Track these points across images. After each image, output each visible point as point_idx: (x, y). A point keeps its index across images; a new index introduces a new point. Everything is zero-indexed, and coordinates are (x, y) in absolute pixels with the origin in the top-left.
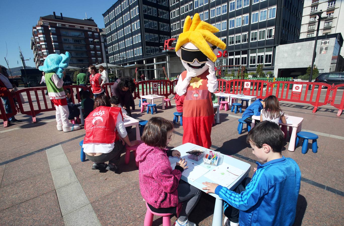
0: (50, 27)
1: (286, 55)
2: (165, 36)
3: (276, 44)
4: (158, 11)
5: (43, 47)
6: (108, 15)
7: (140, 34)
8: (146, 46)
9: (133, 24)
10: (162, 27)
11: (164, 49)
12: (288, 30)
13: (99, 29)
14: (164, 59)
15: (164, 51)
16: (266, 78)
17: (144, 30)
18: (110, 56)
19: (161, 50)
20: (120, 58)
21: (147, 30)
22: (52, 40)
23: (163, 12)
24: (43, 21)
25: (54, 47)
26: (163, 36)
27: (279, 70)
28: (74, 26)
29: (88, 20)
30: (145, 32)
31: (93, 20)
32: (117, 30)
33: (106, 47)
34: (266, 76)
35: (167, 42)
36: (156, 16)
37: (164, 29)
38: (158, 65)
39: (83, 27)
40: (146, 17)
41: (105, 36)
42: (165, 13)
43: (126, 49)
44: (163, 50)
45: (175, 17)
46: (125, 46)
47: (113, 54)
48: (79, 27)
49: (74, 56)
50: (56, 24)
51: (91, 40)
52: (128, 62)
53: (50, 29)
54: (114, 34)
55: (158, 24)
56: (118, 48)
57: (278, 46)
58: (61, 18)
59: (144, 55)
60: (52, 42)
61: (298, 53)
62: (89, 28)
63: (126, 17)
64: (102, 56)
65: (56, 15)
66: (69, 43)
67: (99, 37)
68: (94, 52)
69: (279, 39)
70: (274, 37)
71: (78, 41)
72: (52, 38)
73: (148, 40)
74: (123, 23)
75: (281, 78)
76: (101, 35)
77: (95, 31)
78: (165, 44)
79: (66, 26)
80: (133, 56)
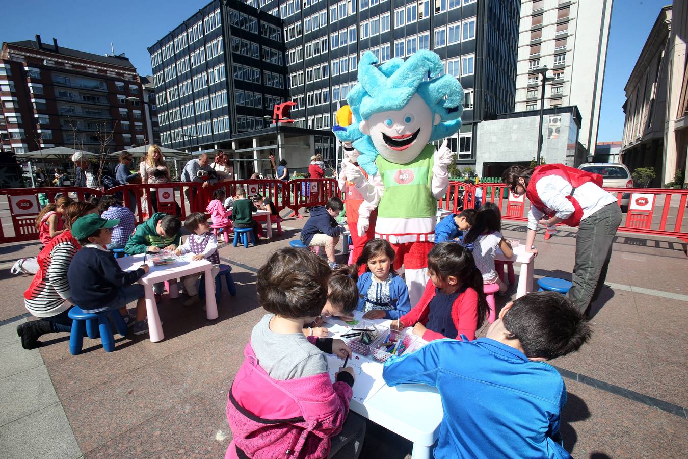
0: (26, 65)
1: (494, 139)
2: (275, 97)
3: (477, 119)
4: (261, 49)
5: (6, 106)
6: (160, 51)
7: (226, 91)
8: (237, 114)
9: (212, 70)
10: (269, 79)
11: (274, 121)
12: (496, 97)
13: (140, 77)
14: (272, 140)
15: (273, 125)
16: (462, 178)
17: (233, 84)
18: (163, 132)
19: (266, 123)
20: (183, 135)
21: (240, 85)
22: (32, 92)
23: (272, 53)
24: (9, 53)
25: (35, 107)
26: (272, 98)
27: (485, 164)
28: (85, 68)
29: (116, 57)
30: (236, 88)
31: (127, 59)
32: (178, 81)
33: (154, 113)
34: (463, 175)
35: (278, 109)
36: (259, 59)
37: (273, 83)
38: (261, 153)
39: (105, 71)
40: (238, 58)
41: (152, 92)
42: (276, 54)
43: (196, 120)
44: (272, 123)
45: (295, 63)
46: (195, 113)
47: (170, 127)
48: (97, 70)
49: (81, 130)
50: (43, 60)
51: (123, 97)
52: (200, 145)
53: (26, 69)
54: (172, 89)
55: (262, 74)
56: (179, 116)
57: (480, 122)
58: (54, 49)
59: (233, 132)
60: (32, 96)
61: (514, 136)
62: (117, 74)
63: (198, 57)
64: (144, 131)
65: (43, 41)
66: (71, 101)
67: (140, 93)
68: (128, 123)
69: (482, 109)
70: (473, 106)
71: (94, 99)
72: (31, 89)
73: (241, 104)
74: (190, 68)
75: (489, 179)
76: (144, 88)
77: (132, 80)
78: (276, 111)
79: (64, 66)
80: (211, 134)
